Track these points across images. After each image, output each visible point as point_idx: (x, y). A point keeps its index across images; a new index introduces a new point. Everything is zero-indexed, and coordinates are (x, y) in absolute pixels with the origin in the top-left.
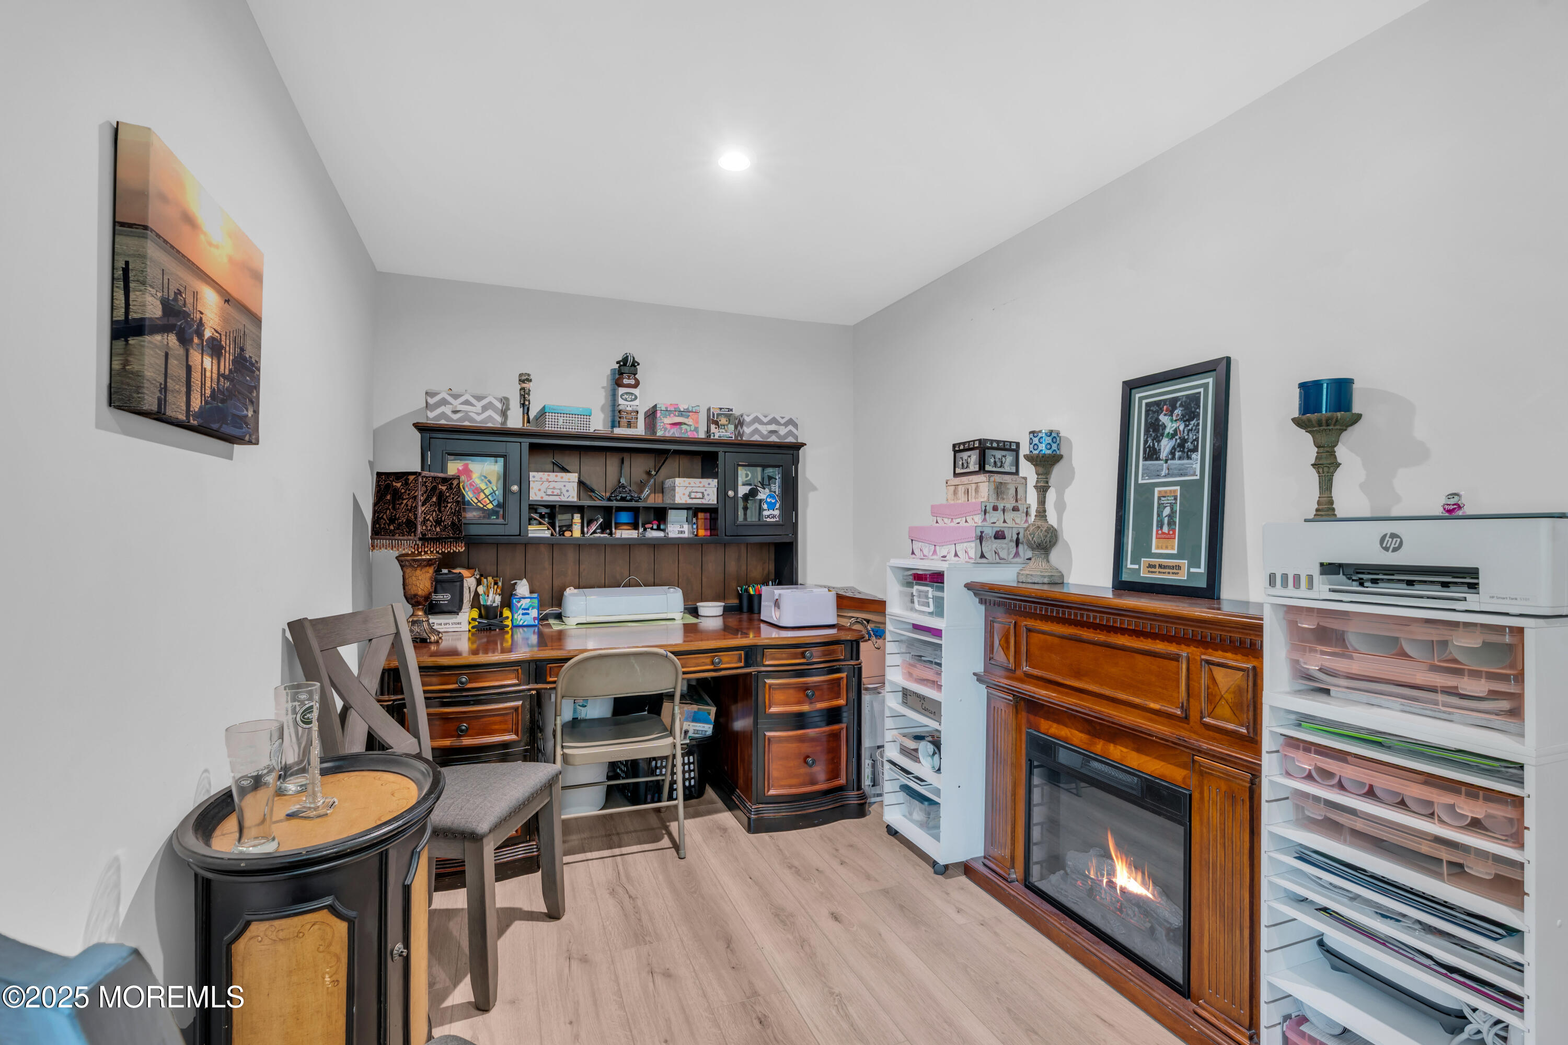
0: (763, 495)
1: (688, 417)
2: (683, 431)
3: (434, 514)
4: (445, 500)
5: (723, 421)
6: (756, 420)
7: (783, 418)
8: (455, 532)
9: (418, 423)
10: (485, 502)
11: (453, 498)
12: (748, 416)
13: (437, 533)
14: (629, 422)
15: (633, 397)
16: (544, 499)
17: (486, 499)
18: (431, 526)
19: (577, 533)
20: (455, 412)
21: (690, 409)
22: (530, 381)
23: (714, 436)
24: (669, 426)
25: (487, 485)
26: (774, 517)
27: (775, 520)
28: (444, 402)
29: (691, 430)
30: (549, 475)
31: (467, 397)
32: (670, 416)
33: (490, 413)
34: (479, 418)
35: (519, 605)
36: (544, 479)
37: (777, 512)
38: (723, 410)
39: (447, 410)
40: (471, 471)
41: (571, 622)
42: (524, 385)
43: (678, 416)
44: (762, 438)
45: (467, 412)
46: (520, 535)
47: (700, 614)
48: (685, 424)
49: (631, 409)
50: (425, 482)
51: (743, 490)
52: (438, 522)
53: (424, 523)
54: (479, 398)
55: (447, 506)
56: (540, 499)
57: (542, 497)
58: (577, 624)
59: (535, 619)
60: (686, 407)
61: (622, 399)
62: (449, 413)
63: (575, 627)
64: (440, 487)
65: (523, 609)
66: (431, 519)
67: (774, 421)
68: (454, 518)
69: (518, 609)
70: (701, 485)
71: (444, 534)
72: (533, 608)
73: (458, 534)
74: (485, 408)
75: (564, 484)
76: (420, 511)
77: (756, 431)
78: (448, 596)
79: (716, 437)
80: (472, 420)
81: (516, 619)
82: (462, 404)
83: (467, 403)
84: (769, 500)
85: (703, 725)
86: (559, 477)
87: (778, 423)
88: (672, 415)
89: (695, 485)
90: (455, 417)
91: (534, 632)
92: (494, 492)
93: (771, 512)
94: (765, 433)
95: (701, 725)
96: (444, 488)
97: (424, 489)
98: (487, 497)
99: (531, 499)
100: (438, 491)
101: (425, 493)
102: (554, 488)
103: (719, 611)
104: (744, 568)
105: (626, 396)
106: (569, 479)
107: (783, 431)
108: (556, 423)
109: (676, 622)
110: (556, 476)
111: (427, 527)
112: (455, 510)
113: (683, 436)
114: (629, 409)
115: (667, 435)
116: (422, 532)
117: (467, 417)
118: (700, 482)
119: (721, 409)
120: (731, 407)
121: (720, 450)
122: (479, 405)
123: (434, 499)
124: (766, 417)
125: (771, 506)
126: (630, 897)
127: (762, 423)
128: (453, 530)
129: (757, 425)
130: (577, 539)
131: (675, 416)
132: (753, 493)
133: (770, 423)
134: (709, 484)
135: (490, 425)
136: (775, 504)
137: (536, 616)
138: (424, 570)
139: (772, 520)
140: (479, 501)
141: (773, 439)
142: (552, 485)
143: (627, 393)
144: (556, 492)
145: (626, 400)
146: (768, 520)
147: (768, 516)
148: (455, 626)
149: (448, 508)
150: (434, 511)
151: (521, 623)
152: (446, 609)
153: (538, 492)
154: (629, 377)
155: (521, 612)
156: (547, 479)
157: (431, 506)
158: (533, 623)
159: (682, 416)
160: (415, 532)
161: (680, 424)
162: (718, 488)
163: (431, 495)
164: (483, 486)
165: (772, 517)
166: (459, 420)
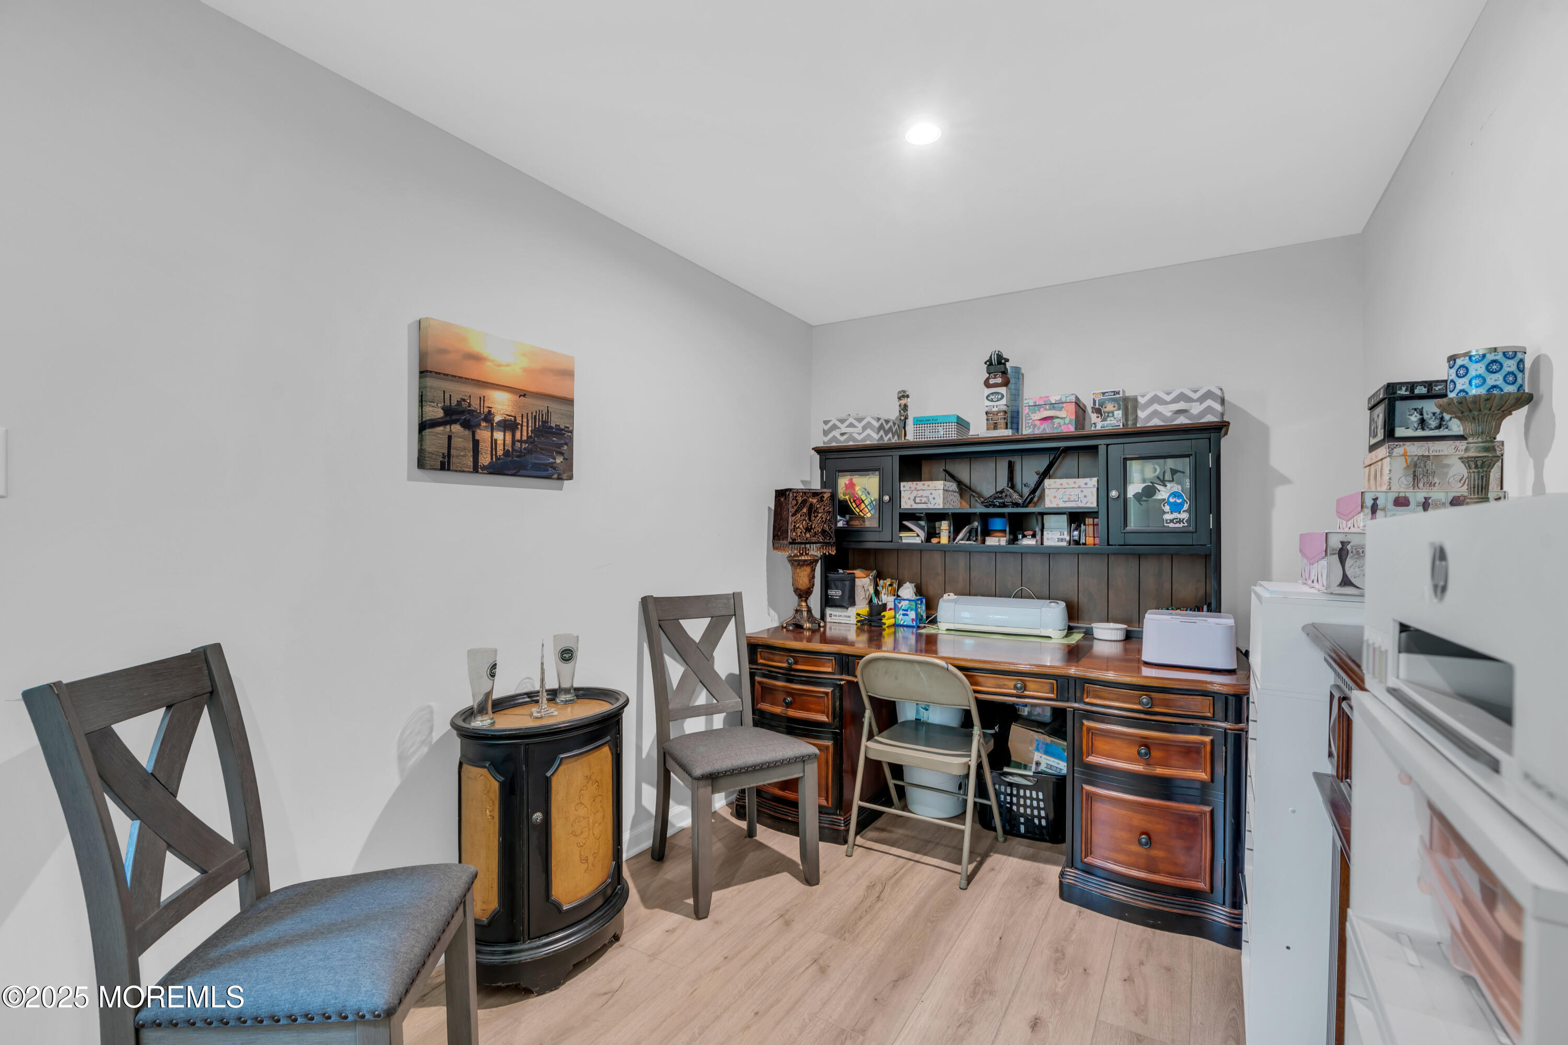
0: (1163, 493)
1: (1061, 409)
2: (1055, 426)
3: (804, 522)
4: (815, 511)
5: (1110, 407)
6: (1156, 399)
7: (1195, 391)
8: (825, 538)
9: (816, 447)
10: (865, 511)
11: (824, 509)
12: (1143, 396)
13: (807, 539)
14: (996, 423)
15: (1000, 397)
16: (913, 507)
17: (866, 509)
18: (801, 533)
19: (944, 540)
20: (842, 434)
21: (1064, 400)
22: (908, 396)
23: (1095, 427)
24: (1038, 423)
25: (866, 496)
26: (1180, 521)
27: (1182, 525)
28: (834, 427)
29: (1065, 424)
30: (917, 484)
31: (851, 420)
32: (1039, 411)
33: (869, 431)
34: (859, 438)
35: (900, 605)
36: (913, 488)
37: (1184, 516)
38: (1106, 394)
39: (836, 433)
40: (855, 485)
41: (943, 626)
42: (901, 402)
43: (1050, 409)
44: (1164, 422)
45: (851, 434)
46: (892, 541)
47: (1095, 636)
48: (1058, 418)
49: (997, 409)
50: (796, 497)
51: (1134, 489)
52: (808, 529)
53: (794, 530)
54: (860, 420)
55: (818, 516)
56: (910, 507)
57: (912, 506)
58: (947, 630)
59: (913, 620)
60: (1058, 398)
61: (988, 400)
62: (838, 436)
63: (945, 632)
64: (810, 500)
65: (903, 610)
66: (801, 526)
67: (1182, 397)
68: (825, 526)
69: (899, 610)
70: (1076, 486)
71: (814, 539)
72: (911, 610)
73: (829, 540)
74: (864, 428)
75: (930, 492)
76: (790, 520)
77: (1156, 413)
78: (839, 593)
79: (1098, 427)
80: (854, 440)
81: (898, 619)
82: (847, 427)
83: (851, 425)
84: (1172, 500)
85: (1059, 761)
86: (926, 485)
87: (1189, 399)
88: (1042, 409)
89: (1067, 486)
90: (842, 438)
91: (912, 633)
92: (872, 502)
93: (1176, 515)
94: (1169, 414)
95: (1056, 761)
96: (815, 501)
97: (794, 502)
98: (866, 506)
99: (902, 507)
100: (808, 504)
101: (796, 505)
102: (922, 496)
103: (1120, 635)
104: (1167, 586)
105: (992, 397)
106: (935, 487)
107: (1196, 409)
108: (923, 434)
109: (1052, 641)
110: (924, 485)
111: (797, 533)
112: (826, 519)
113: (1056, 431)
114: (995, 409)
115: (1037, 432)
116: (791, 538)
117: (852, 438)
118: (1075, 483)
119: (1104, 394)
120: (1117, 390)
121: (1101, 442)
122: (860, 426)
123: (805, 510)
124: (1168, 394)
125: (1176, 508)
126: (879, 897)
127: (1163, 402)
128: (823, 536)
129: (1156, 406)
130: (944, 545)
131: (1046, 409)
132: (1149, 491)
133: (1175, 401)
134: (1086, 484)
135: (868, 442)
136: (1182, 505)
137: (914, 617)
138: (802, 569)
139: (1178, 525)
140: (861, 511)
141: (1182, 420)
142: (920, 493)
143: (992, 394)
144: (924, 500)
145: (992, 401)
146: (1171, 525)
147: (1172, 521)
148: (846, 619)
149: (818, 518)
150: (805, 520)
151: (902, 623)
152: (838, 603)
153: (908, 501)
154: (995, 376)
155: (901, 612)
156: (916, 488)
157: (801, 516)
158: (911, 624)
159: (1054, 408)
160: (787, 537)
161: (1051, 418)
162: (1098, 489)
163: (801, 507)
164: (863, 497)
165: (1177, 522)
166: (846, 441)
